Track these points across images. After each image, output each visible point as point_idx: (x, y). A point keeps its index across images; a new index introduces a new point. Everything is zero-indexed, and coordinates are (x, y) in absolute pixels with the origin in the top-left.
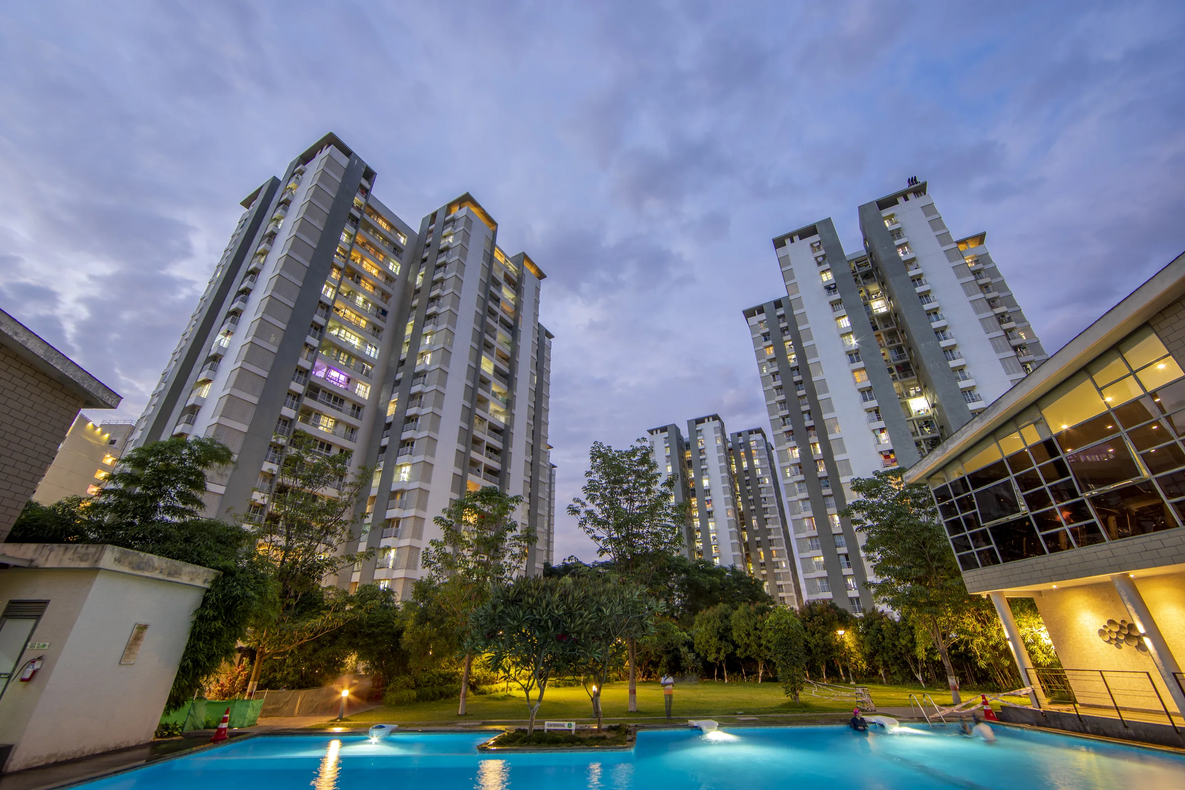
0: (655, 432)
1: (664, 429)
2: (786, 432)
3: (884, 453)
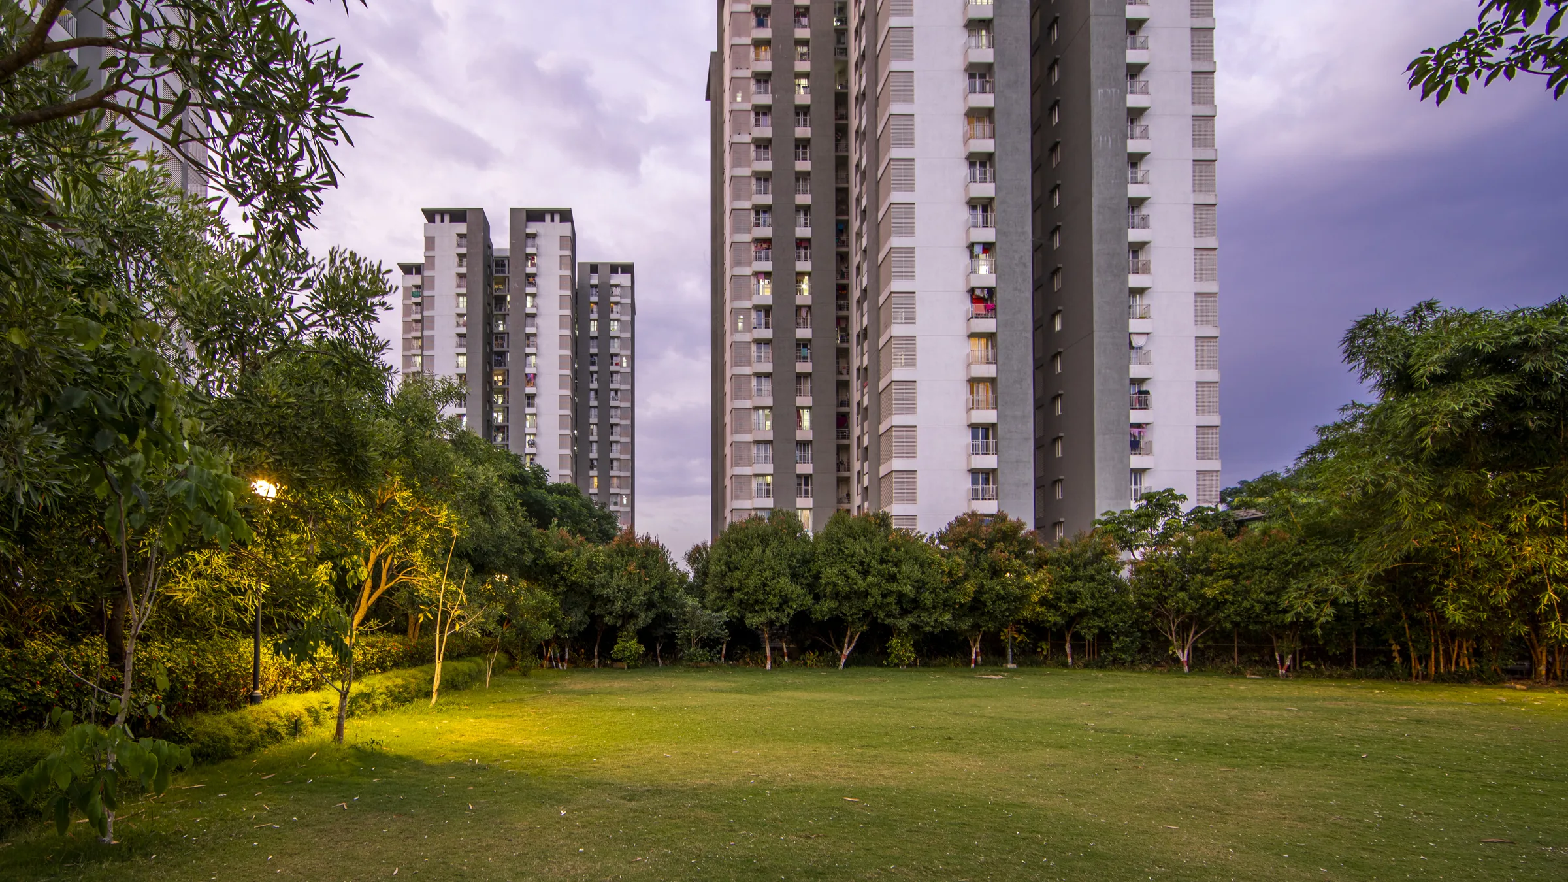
0: (438, 218)
1: (458, 216)
2: (758, 241)
3: (978, 292)
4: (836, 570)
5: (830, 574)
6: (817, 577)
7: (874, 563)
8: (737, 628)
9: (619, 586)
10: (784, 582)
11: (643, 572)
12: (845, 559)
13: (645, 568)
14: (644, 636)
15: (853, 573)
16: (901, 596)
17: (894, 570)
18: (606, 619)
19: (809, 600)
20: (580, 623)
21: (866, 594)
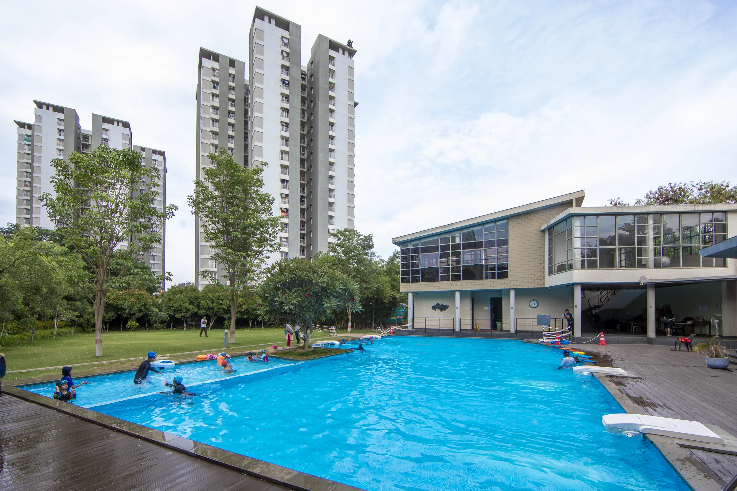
1: (58, 109)
3: (283, 209)
4: (204, 301)
5: (202, 302)
6: (199, 303)
7: (215, 300)
8: (172, 317)
9: (127, 305)
10: (187, 305)
11: (138, 301)
12: (207, 298)
13: (138, 299)
14: (138, 320)
15: (209, 302)
16: (224, 310)
17: (221, 302)
18: (123, 315)
19: (196, 310)
20: (113, 317)
21: (213, 308)
